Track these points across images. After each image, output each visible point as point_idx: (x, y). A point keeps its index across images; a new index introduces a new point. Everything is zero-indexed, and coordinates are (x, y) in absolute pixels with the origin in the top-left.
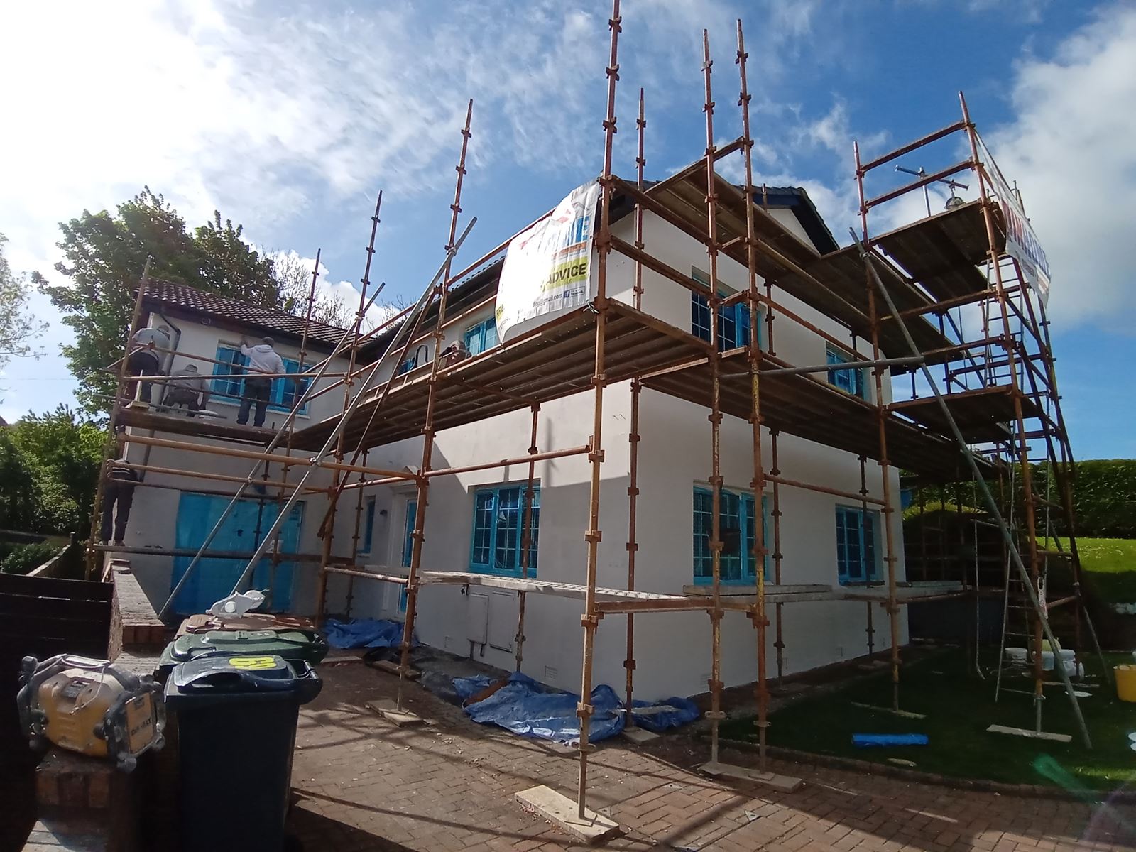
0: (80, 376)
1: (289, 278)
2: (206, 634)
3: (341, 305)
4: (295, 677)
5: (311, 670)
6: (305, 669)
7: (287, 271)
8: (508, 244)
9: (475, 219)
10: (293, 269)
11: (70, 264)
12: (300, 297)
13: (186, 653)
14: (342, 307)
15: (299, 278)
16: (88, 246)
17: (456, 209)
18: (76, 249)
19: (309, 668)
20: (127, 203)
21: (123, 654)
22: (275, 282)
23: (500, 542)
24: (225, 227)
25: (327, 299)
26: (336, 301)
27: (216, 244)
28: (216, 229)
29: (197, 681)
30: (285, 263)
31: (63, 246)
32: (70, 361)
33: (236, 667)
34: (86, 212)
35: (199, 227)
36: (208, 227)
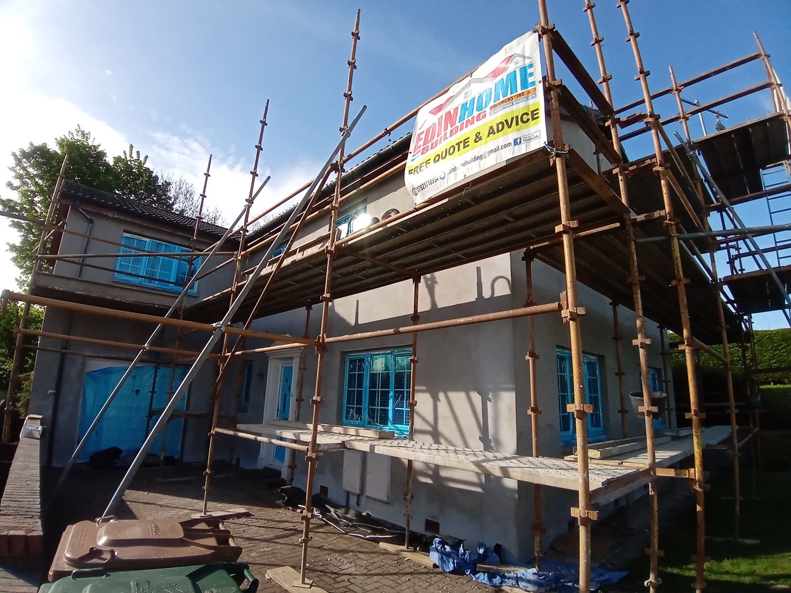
0: (21, 267)
1: (181, 196)
3: (220, 216)
7: (179, 190)
8: (416, 113)
9: (365, 107)
10: (184, 188)
11: (17, 183)
14: (220, 217)
15: (188, 195)
16: (31, 170)
17: (349, 97)
18: (22, 172)
20: (63, 137)
22: (170, 198)
23: (372, 402)
24: (135, 156)
25: (209, 211)
26: (216, 213)
27: (128, 169)
28: (128, 158)
30: (178, 183)
31: (13, 169)
32: (14, 255)
34: (31, 144)
35: (116, 156)
36: (123, 157)
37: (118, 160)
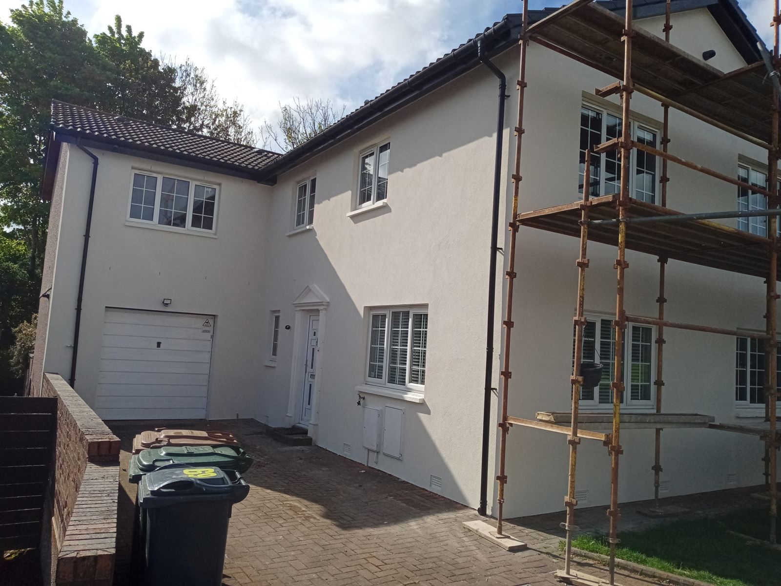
2: (162, 449)
4: (230, 484)
5: (240, 478)
6: (236, 477)
12: (199, 104)
13: (152, 463)
19: (239, 476)
21: (89, 465)
22: (176, 90)
23: (393, 360)
24: (124, 33)
28: (117, 36)
29: (164, 487)
33: (189, 476)
35: (98, 33)
36: (108, 34)
37: (102, 40)
